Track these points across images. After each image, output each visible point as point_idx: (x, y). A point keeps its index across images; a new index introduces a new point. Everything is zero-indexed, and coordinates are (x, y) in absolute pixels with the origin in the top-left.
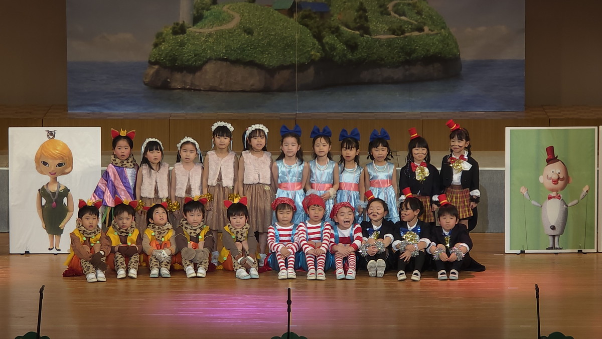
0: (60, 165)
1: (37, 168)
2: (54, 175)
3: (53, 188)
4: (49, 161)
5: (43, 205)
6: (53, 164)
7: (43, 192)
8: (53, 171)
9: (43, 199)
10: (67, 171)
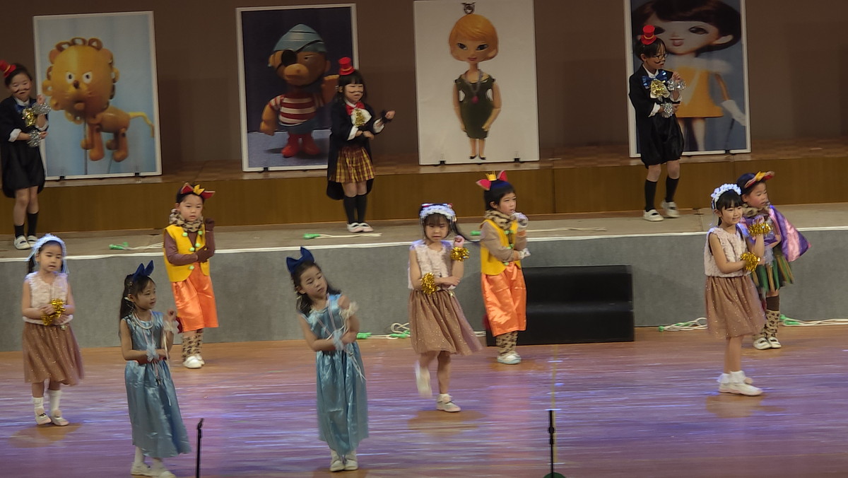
0: (481, 47)
1: (452, 52)
2: (474, 61)
3: (473, 78)
4: (468, 43)
5: (461, 100)
6: (472, 46)
7: (461, 84)
8: (473, 55)
9: (461, 92)
10: (490, 55)
